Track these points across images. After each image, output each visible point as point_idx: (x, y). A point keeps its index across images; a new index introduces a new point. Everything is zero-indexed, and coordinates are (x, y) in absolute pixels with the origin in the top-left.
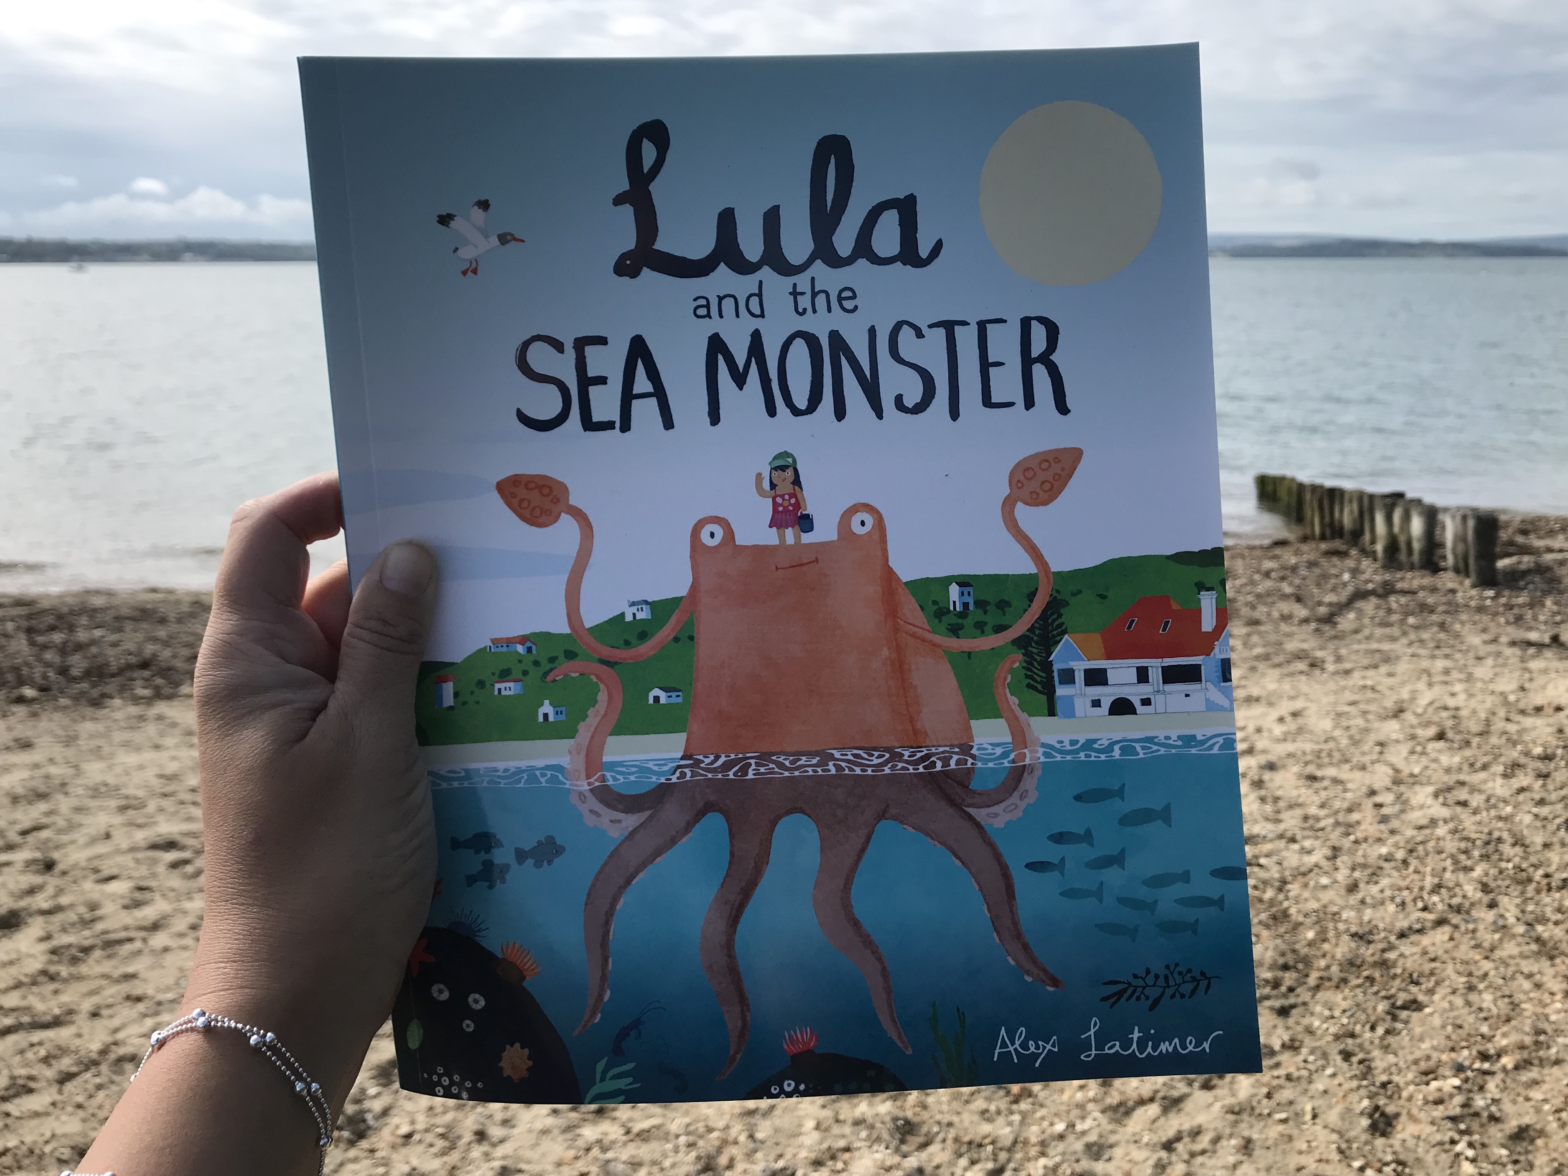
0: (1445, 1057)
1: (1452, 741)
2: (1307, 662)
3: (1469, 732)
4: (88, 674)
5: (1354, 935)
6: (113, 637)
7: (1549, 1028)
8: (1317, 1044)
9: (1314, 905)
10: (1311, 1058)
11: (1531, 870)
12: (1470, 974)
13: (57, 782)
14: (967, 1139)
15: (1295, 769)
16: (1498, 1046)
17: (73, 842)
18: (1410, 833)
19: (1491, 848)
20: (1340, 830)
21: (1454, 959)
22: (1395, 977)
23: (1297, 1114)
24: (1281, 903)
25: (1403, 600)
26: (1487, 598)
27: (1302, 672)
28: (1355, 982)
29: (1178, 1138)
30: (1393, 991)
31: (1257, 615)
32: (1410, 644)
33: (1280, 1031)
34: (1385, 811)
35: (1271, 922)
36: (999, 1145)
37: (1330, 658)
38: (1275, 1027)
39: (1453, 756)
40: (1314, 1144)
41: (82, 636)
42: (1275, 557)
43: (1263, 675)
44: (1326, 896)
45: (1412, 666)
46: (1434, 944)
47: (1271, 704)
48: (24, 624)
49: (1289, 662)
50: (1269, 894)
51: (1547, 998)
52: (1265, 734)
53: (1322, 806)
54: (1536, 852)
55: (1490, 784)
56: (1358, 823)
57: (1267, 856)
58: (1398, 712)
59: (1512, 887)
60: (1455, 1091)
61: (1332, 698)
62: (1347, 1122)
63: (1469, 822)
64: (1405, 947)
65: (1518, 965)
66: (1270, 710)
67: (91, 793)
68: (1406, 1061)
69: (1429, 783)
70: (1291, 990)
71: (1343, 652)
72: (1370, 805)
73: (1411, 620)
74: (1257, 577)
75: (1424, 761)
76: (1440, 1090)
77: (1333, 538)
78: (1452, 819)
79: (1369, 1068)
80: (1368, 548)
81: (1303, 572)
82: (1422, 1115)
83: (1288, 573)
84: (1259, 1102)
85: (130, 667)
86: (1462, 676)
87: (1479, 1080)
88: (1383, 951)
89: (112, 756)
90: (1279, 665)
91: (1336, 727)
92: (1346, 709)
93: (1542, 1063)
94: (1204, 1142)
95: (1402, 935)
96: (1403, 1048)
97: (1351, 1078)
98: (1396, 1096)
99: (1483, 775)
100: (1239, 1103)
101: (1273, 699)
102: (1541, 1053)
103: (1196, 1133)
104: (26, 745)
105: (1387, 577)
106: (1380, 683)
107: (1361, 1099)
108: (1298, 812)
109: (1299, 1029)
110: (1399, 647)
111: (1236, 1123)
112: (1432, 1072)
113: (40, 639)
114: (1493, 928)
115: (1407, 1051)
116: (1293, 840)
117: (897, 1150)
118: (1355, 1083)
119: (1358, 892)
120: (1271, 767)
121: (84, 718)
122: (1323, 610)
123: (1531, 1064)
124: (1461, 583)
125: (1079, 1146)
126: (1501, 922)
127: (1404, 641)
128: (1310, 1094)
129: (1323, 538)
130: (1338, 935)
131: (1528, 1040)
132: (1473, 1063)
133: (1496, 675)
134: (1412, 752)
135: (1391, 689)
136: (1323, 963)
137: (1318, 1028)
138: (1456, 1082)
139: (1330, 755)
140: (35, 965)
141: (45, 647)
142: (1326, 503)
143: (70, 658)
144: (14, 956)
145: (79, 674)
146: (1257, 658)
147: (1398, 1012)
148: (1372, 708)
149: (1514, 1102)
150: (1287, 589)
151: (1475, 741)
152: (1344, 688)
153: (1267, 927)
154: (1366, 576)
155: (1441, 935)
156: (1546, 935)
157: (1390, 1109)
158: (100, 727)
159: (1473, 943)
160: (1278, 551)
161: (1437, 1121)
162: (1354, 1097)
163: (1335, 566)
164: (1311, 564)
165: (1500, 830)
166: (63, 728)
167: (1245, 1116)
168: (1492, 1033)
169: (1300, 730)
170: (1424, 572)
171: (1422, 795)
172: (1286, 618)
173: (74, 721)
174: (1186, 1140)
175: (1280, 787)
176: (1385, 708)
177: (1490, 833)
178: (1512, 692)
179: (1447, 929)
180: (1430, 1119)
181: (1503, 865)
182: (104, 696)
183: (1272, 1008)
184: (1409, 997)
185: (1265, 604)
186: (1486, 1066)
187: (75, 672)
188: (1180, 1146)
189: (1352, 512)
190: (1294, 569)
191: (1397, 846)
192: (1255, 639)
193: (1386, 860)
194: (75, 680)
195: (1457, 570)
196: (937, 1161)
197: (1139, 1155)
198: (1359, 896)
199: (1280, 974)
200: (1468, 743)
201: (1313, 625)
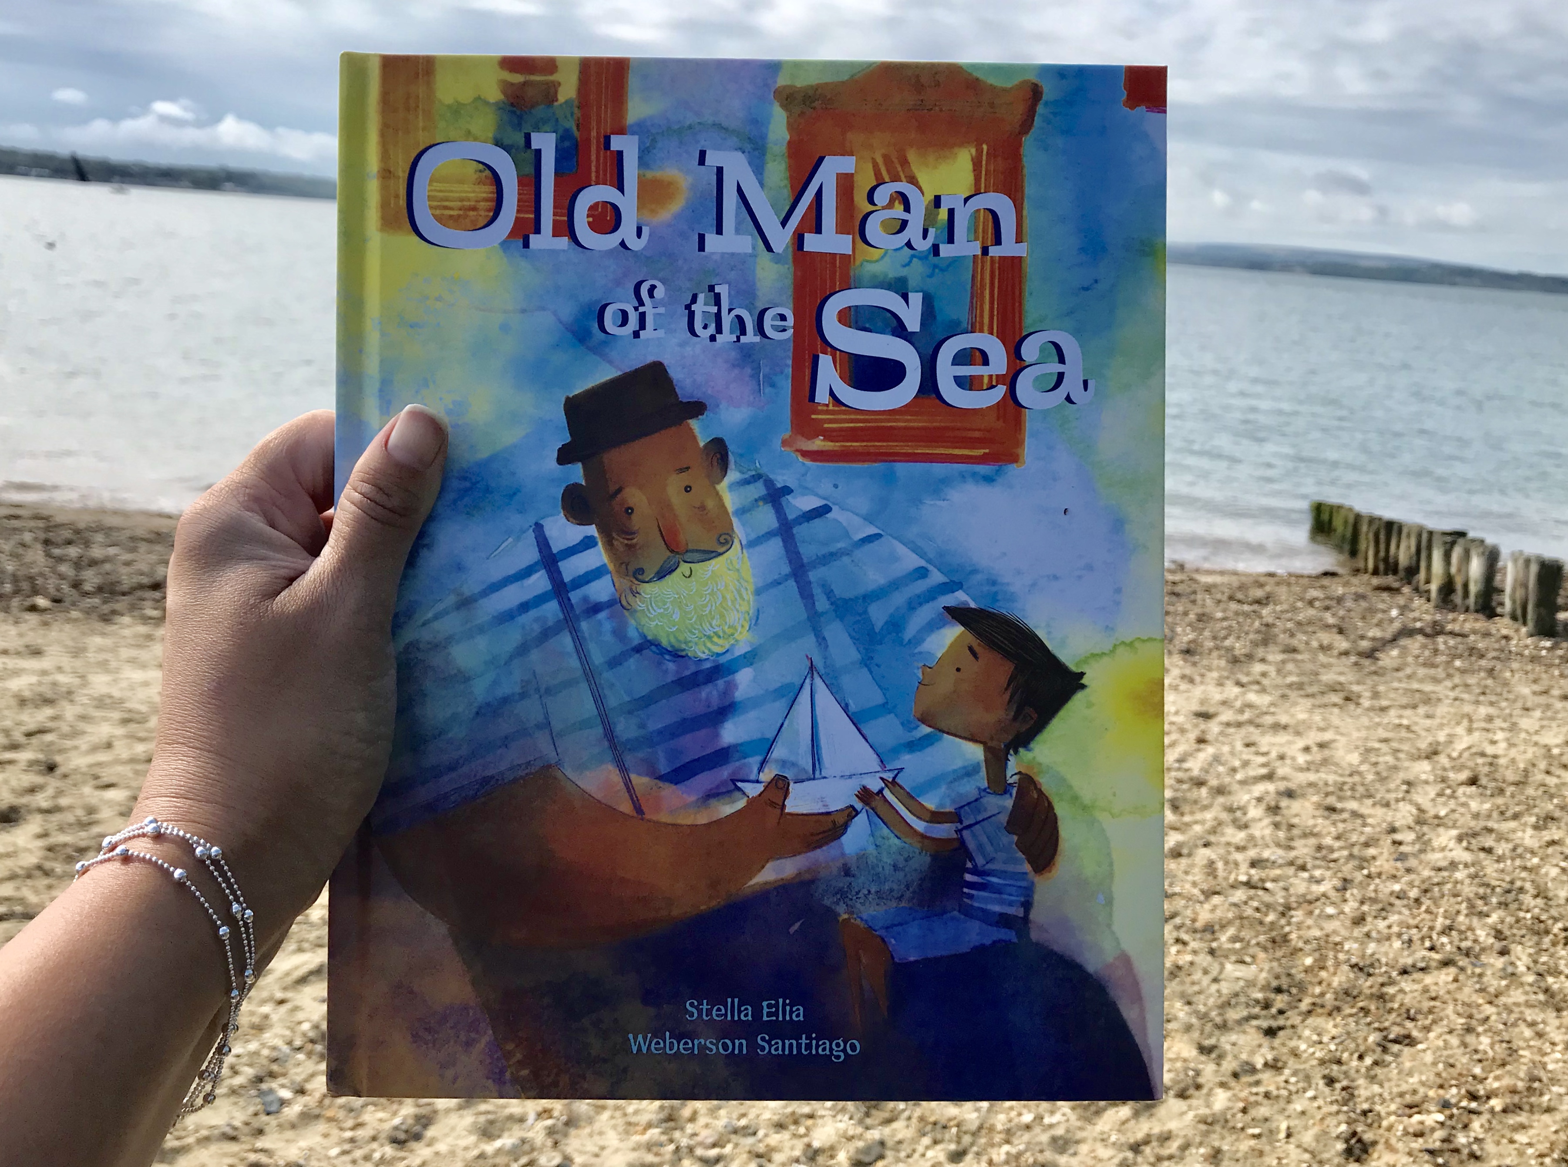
0: (1432, 1093)
1: (1485, 788)
2: (1342, 695)
3: (1504, 781)
4: (100, 589)
5: (1352, 966)
6: (127, 557)
7: (1544, 1077)
8: (1302, 1067)
9: (1317, 933)
10: (1293, 1080)
11: (1550, 922)
12: (1471, 1017)
13: (64, 689)
14: (932, 1119)
15: (1315, 799)
16: (1488, 1087)
17: (76, 748)
18: (1426, 873)
19: (1511, 897)
20: (1356, 863)
21: (1456, 1000)
22: (1390, 1011)
23: (1271, 1131)
24: (1282, 927)
25: (1452, 642)
26: (1544, 648)
27: (1335, 705)
28: (1348, 1011)
29: (1147, 1142)
30: (1387, 1024)
31: (1294, 642)
32: (1454, 688)
33: (1265, 1050)
34: (1403, 849)
35: (1269, 945)
36: (964, 1128)
37: (1367, 694)
38: (1260, 1046)
39: (1482, 802)
40: (1284, 1161)
41: (97, 552)
42: (1323, 587)
43: (1295, 704)
44: (1330, 926)
45: (1452, 710)
46: (1436, 984)
47: (1298, 733)
48: (42, 536)
49: (1323, 693)
50: (1271, 917)
51: (1547, 1047)
52: (1288, 761)
53: (1338, 838)
54: (1558, 906)
55: (1520, 834)
56: (1374, 858)
57: (1274, 880)
58: (1432, 754)
59: (1527, 937)
60: (1438, 1126)
61: (1363, 734)
62: (1322, 1144)
63: (1491, 869)
64: (1406, 984)
65: (1521, 1013)
66: (1297, 739)
67: (95, 703)
68: (1390, 1093)
69: (1454, 827)
70: (1281, 1012)
71: (1381, 688)
72: (1389, 841)
73: (1458, 663)
74: (1299, 604)
75: (1452, 804)
76: (1422, 1123)
77: (1386, 573)
78: (1473, 865)
79: (1352, 1095)
80: (1423, 587)
81: (1349, 604)
82: (1400, 1146)
83: (1333, 603)
84: (1234, 1116)
85: (141, 587)
86: (1505, 725)
87: (1465, 1119)
88: (1383, 985)
89: (117, 670)
90: (1312, 696)
91: (1362, 762)
92: (1377, 745)
93: (1532, 1109)
94: (1173, 1147)
95: (1404, 972)
96: (1389, 1080)
97: (1332, 1103)
98: (1376, 1125)
99: (1513, 824)
100: (1214, 1114)
101: (1301, 729)
102: (1533, 1099)
103: (1165, 1138)
104: (37, 652)
105: (1438, 617)
106: (1416, 723)
107: (1339, 1124)
108: (1312, 841)
109: (1285, 1050)
110: (1442, 689)
111: (1206, 1134)
112: (1417, 1106)
113: (57, 552)
114: (1502, 974)
115: (1393, 1083)
116: (1303, 868)
117: (861, 1122)
118: (1335, 1108)
119: (1364, 925)
120: (1290, 794)
121: (93, 632)
122: (1365, 644)
123: (1521, 1109)
124: (1517, 631)
125: (1045, 1138)
126: (1510, 969)
127: (1448, 684)
128: (1287, 1114)
129: (1376, 572)
130: (1338, 964)
131: (1520, 1085)
132: (1460, 1101)
133: (1542, 727)
134: (1440, 794)
135: (1428, 730)
136: (1318, 990)
137: (1305, 1051)
138: (1441, 1117)
139: (1353, 789)
140: (31, 860)
141: (60, 560)
142: (1382, 537)
143: (83, 573)
144: (11, 849)
145: (91, 589)
146: (1290, 686)
147: (1389, 1045)
148: (1405, 747)
149: (1498, 1143)
150: (1331, 620)
151: (1510, 790)
152: (1378, 724)
153: (1265, 949)
154: (1416, 614)
155: (1445, 976)
156: (1555, 987)
157: (1368, 1137)
158: (108, 642)
159: (1478, 986)
160: (1326, 581)
161: (1416, 1153)
162: (1331, 1121)
163: (1383, 601)
164: (1359, 597)
165: (1524, 880)
166: (73, 639)
167: (1217, 1128)
168: (1484, 1076)
169: (1325, 762)
170: (1480, 616)
171: (1445, 837)
172: (1325, 648)
173: (84, 634)
174: (1154, 1144)
175: (1296, 815)
176: (1419, 749)
177: (1512, 882)
178: (1557, 746)
179: (1452, 970)
180: (1407, 1150)
181: (1522, 914)
182: (114, 612)
183: (1259, 1028)
184: (1403, 1032)
185: (1305, 633)
186: (1474, 1105)
187: (88, 587)
188: (1147, 1150)
189: (1409, 547)
190: (1340, 600)
191: (1411, 884)
192: (1290, 666)
193: (1398, 897)
194: (86, 594)
195: (1514, 618)
196: (900, 1136)
197: (1104, 1153)
198: (1366, 929)
199: (1273, 996)
200: (1501, 791)
201: (1353, 659)
